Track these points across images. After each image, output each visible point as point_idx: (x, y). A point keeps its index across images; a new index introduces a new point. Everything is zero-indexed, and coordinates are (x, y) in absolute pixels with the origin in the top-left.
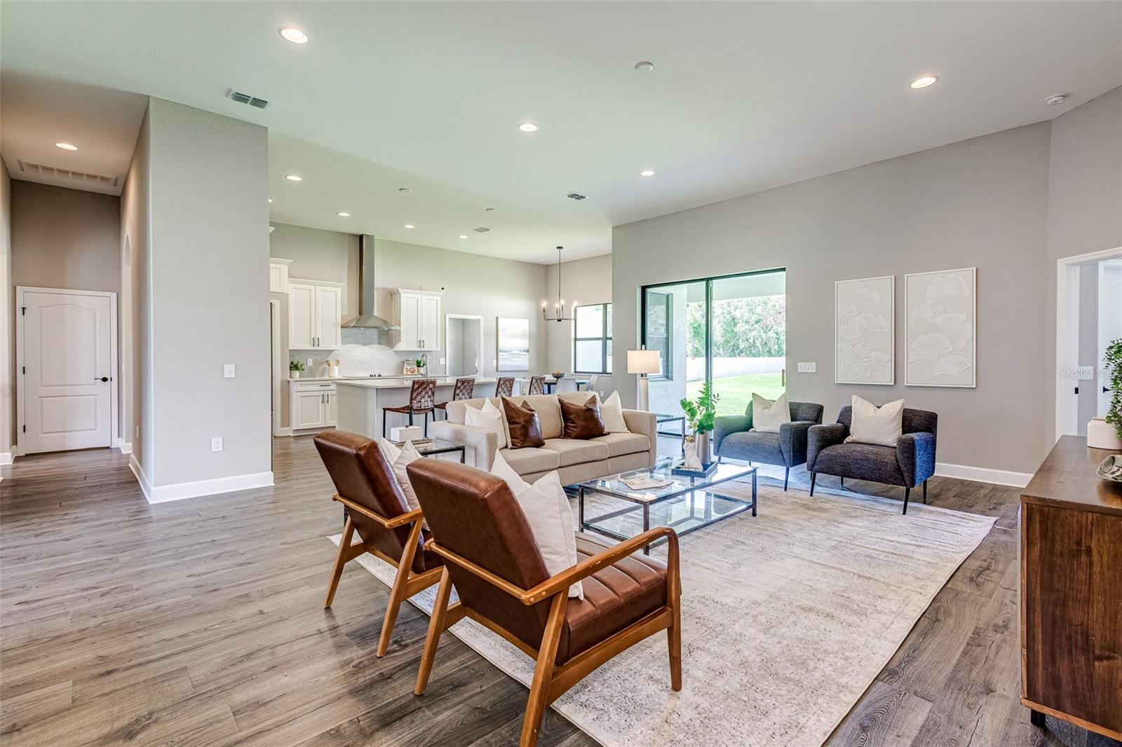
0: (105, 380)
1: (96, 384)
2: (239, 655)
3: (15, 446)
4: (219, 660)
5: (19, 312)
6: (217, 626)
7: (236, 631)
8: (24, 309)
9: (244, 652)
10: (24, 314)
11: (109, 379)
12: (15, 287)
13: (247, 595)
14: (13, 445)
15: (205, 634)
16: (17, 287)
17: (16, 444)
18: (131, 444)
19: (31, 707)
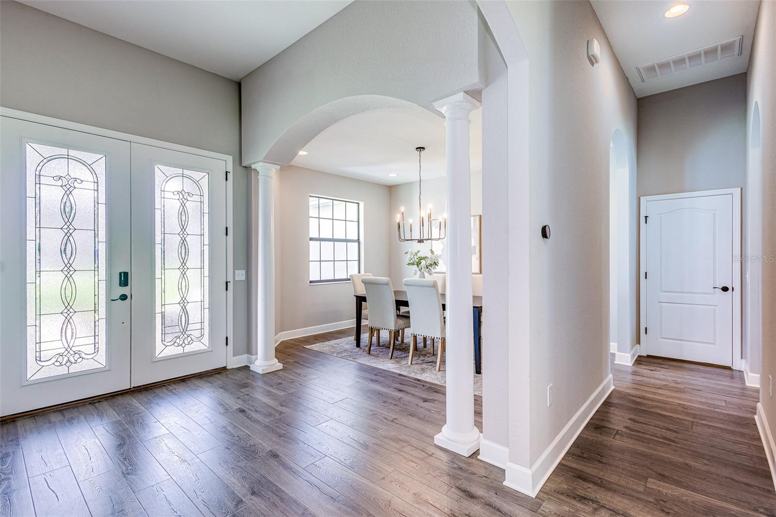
0: (725, 289)
1: (714, 293)
3: (638, 345)
5: (643, 220)
8: (646, 217)
10: (646, 223)
11: (730, 289)
12: (640, 198)
14: (637, 344)
16: (641, 197)
17: (640, 344)
18: (758, 376)
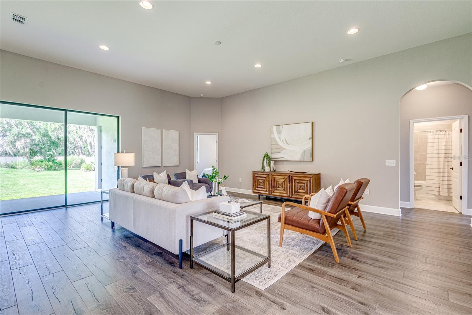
2: (383, 269)
4: (390, 272)
6: (380, 284)
7: (376, 277)
9: (381, 269)
13: (353, 289)
15: (387, 284)
19: (466, 300)
